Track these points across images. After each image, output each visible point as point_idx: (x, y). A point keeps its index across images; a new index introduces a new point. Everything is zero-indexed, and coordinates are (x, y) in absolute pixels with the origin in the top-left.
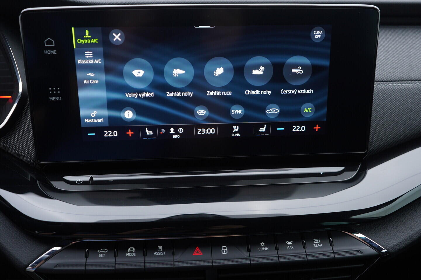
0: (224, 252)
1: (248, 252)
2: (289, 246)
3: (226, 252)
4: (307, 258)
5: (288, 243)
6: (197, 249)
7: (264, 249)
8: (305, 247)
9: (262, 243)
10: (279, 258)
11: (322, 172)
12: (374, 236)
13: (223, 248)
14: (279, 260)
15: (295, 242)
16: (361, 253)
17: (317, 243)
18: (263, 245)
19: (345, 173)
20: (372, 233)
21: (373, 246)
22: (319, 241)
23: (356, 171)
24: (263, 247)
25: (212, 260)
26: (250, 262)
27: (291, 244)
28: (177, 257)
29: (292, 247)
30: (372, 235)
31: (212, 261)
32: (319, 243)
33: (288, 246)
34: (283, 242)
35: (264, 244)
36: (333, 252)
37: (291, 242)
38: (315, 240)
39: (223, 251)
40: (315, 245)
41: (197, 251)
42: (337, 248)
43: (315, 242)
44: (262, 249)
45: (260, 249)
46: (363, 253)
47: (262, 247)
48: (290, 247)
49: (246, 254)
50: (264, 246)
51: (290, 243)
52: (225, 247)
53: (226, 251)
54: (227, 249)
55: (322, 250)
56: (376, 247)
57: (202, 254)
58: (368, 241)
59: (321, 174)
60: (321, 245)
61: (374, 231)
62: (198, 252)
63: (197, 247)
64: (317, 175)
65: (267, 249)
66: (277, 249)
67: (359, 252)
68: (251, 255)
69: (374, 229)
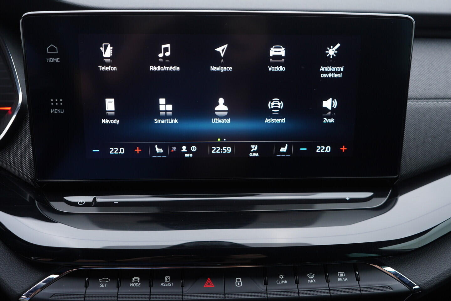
0: (239, 284)
1: (265, 284)
2: (311, 279)
3: (240, 285)
4: (330, 294)
5: (309, 276)
6: (209, 280)
7: (282, 282)
8: (328, 281)
9: (281, 275)
10: (299, 292)
11: (348, 198)
12: (405, 270)
13: (237, 279)
14: (299, 295)
15: (317, 274)
16: (390, 289)
17: (341, 277)
18: (281, 278)
19: (374, 200)
20: (403, 267)
21: (404, 281)
22: (343, 275)
23: (386, 197)
24: (282, 280)
25: (225, 293)
26: (267, 296)
27: (313, 277)
28: (186, 289)
29: (313, 281)
30: (403, 269)
31: (225, 295)
32: (344, 277)
33: (309, 279)
34: (304, 274)
35: (282, 276)
36: (359, 287)
37: (313, 275)
38: (339, 273)
39: (237, 283)
40: (339, 279)
41: (209, 282)
42: (363, 283)
43: (340, 275)
44: (280, 282)
45: (278, 282)
46: (392, 289)
47: (280, 280)
48: (312, 281)
49: (262, 287)
50: (283, 278)
51: (311, 276)
52: (240, 279)
53: (240, 283)
54: (242, 281)
55: (347, 284)
56: (408, 283)
57: (213, 286)
58: (398, 275)
59: (347, 200)
60: (346, 279)
61: (405, 265)
62: (209, 284)
63: (209, 279)
64: (343, 201)
65: (286, 282)
66: (297, 283)
67: (389, 288)
68: (268, 288)
69: (405, 263)
